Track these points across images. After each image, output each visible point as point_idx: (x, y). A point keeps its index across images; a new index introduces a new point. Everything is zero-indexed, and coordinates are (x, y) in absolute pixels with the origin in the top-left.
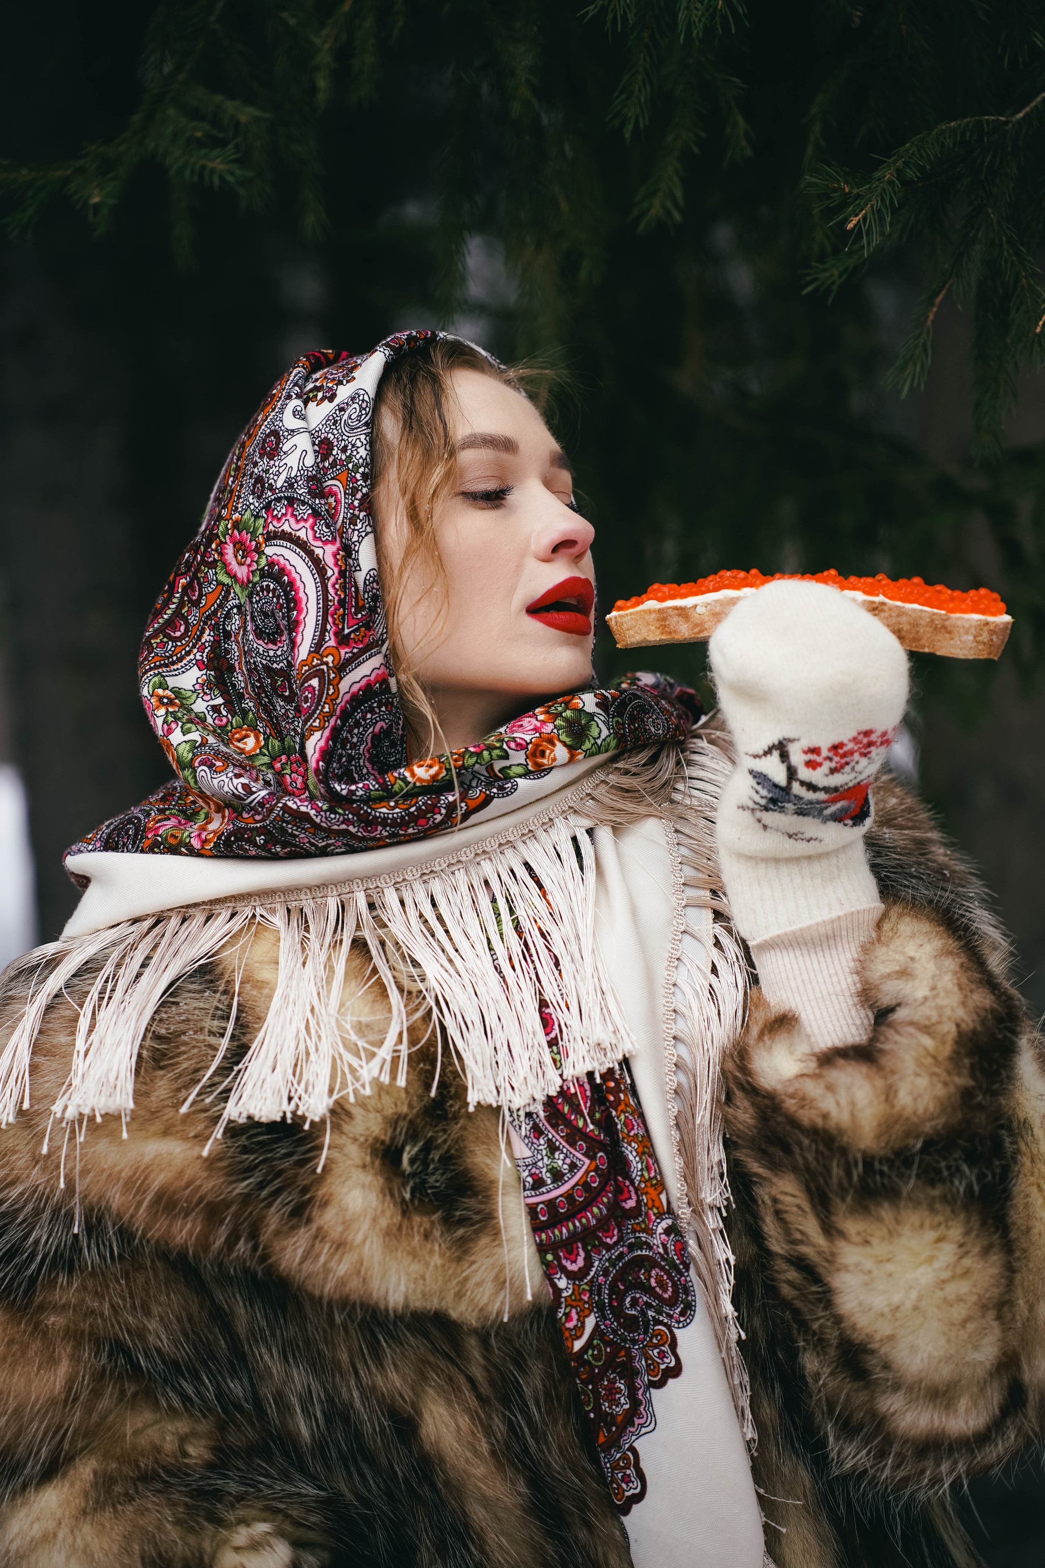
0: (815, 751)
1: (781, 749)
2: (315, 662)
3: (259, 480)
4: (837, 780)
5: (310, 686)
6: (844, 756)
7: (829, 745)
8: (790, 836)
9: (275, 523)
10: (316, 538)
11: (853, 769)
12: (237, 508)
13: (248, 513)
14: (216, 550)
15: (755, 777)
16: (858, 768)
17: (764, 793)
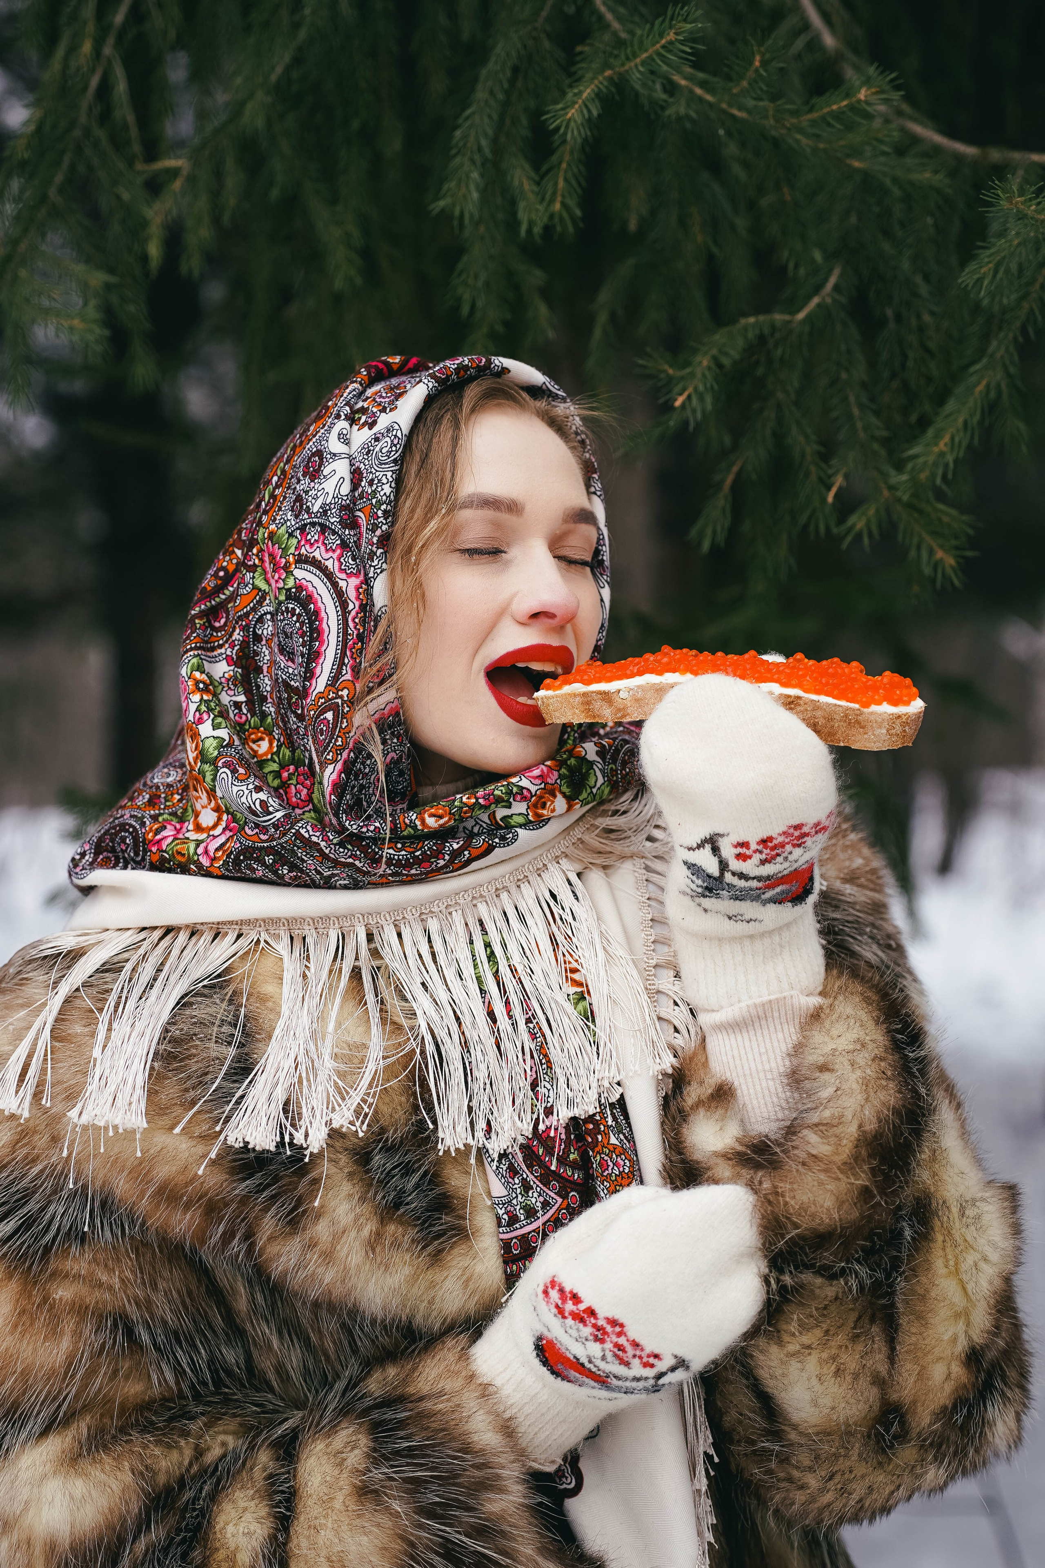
0: (745, 845)
1: (712, 842)
2: (331, 695)
3: (299, 499)
4: (768, 870)
5: (325, 718)
6: (772, 849)
7: (758, 839)
8: (730, 918)
9: (307, 547)
10: (341, 570)
11: (786, 859)
12: (275, 519)
13: (284, 528)
14: (257, 555)
15: (689, 868)
16: (791, 858)
17: (700, 882)
